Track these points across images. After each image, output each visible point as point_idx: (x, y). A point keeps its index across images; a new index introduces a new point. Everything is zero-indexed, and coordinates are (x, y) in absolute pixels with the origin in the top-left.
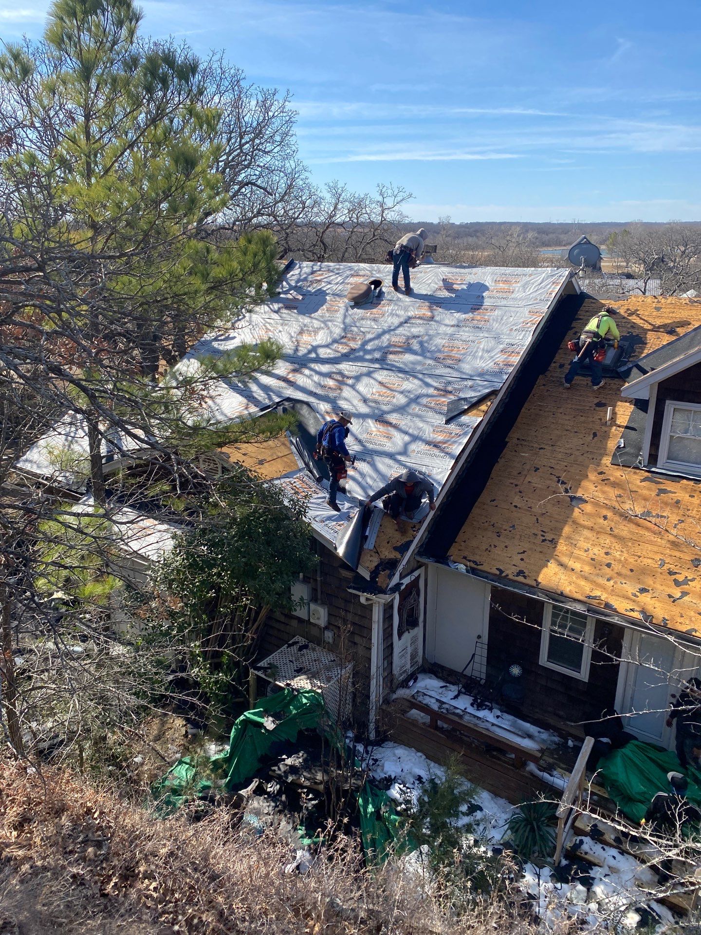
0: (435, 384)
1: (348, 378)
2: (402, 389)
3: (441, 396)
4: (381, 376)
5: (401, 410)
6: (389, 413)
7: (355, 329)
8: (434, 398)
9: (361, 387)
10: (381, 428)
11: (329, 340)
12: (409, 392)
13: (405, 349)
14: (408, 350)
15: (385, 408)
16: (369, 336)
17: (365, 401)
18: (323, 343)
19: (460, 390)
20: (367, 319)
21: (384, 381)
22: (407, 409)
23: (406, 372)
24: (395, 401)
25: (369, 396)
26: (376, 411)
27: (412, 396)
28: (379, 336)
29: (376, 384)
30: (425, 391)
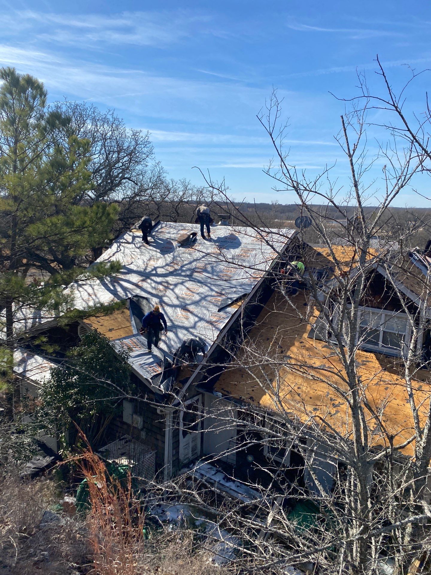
0: (216, 290)
1: (171, 285)
2: (198, 292)
3: (218, 296)
4: (189, 284)
5: (196, 303)
6: (189, 305)
7: (179, 259)
8: (215, 298)
9: (177, 290)
10: (184, 313)
11: (164, 264)
12: (202, 293)
13: (203, 270)
14: (205, 270)
15: (188, 302)
16: (185, 263)
17: (178, 298)
18: (161, 266)
19: (229, 293)
20: (186, 253)
21: (190, 287)
22: (199, 303)
23: (202, 283)
24: (194, 298)
25: (180, 295)
26: (183, 304)
27: (203, 296)
28: (190, 263)
29: (185, 288)
30: (210, 293)
